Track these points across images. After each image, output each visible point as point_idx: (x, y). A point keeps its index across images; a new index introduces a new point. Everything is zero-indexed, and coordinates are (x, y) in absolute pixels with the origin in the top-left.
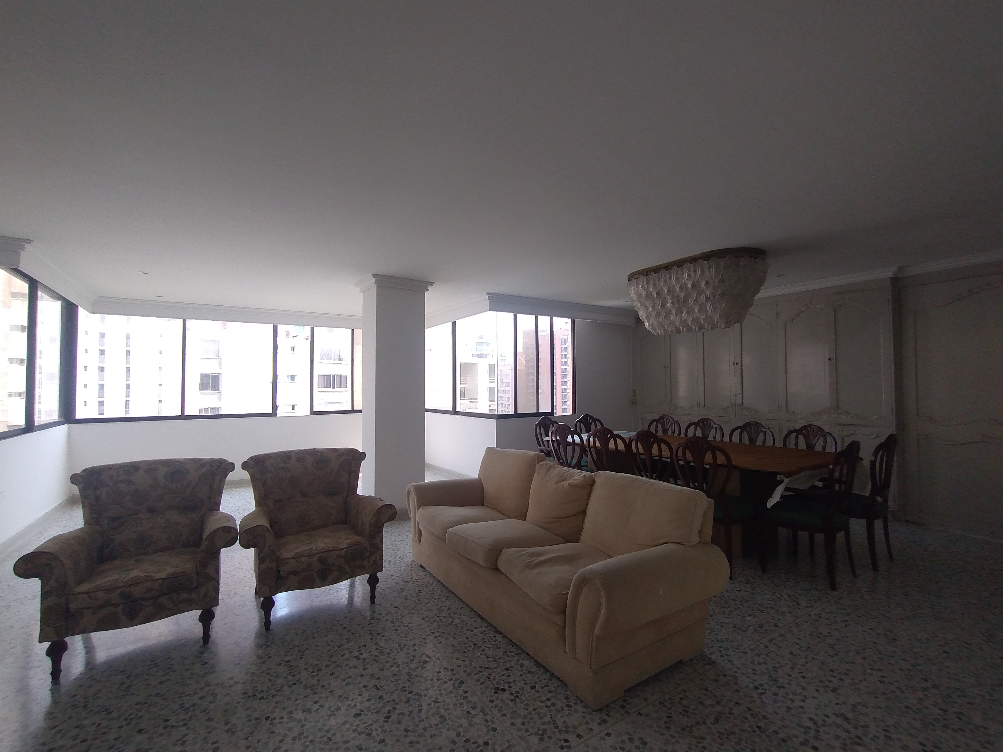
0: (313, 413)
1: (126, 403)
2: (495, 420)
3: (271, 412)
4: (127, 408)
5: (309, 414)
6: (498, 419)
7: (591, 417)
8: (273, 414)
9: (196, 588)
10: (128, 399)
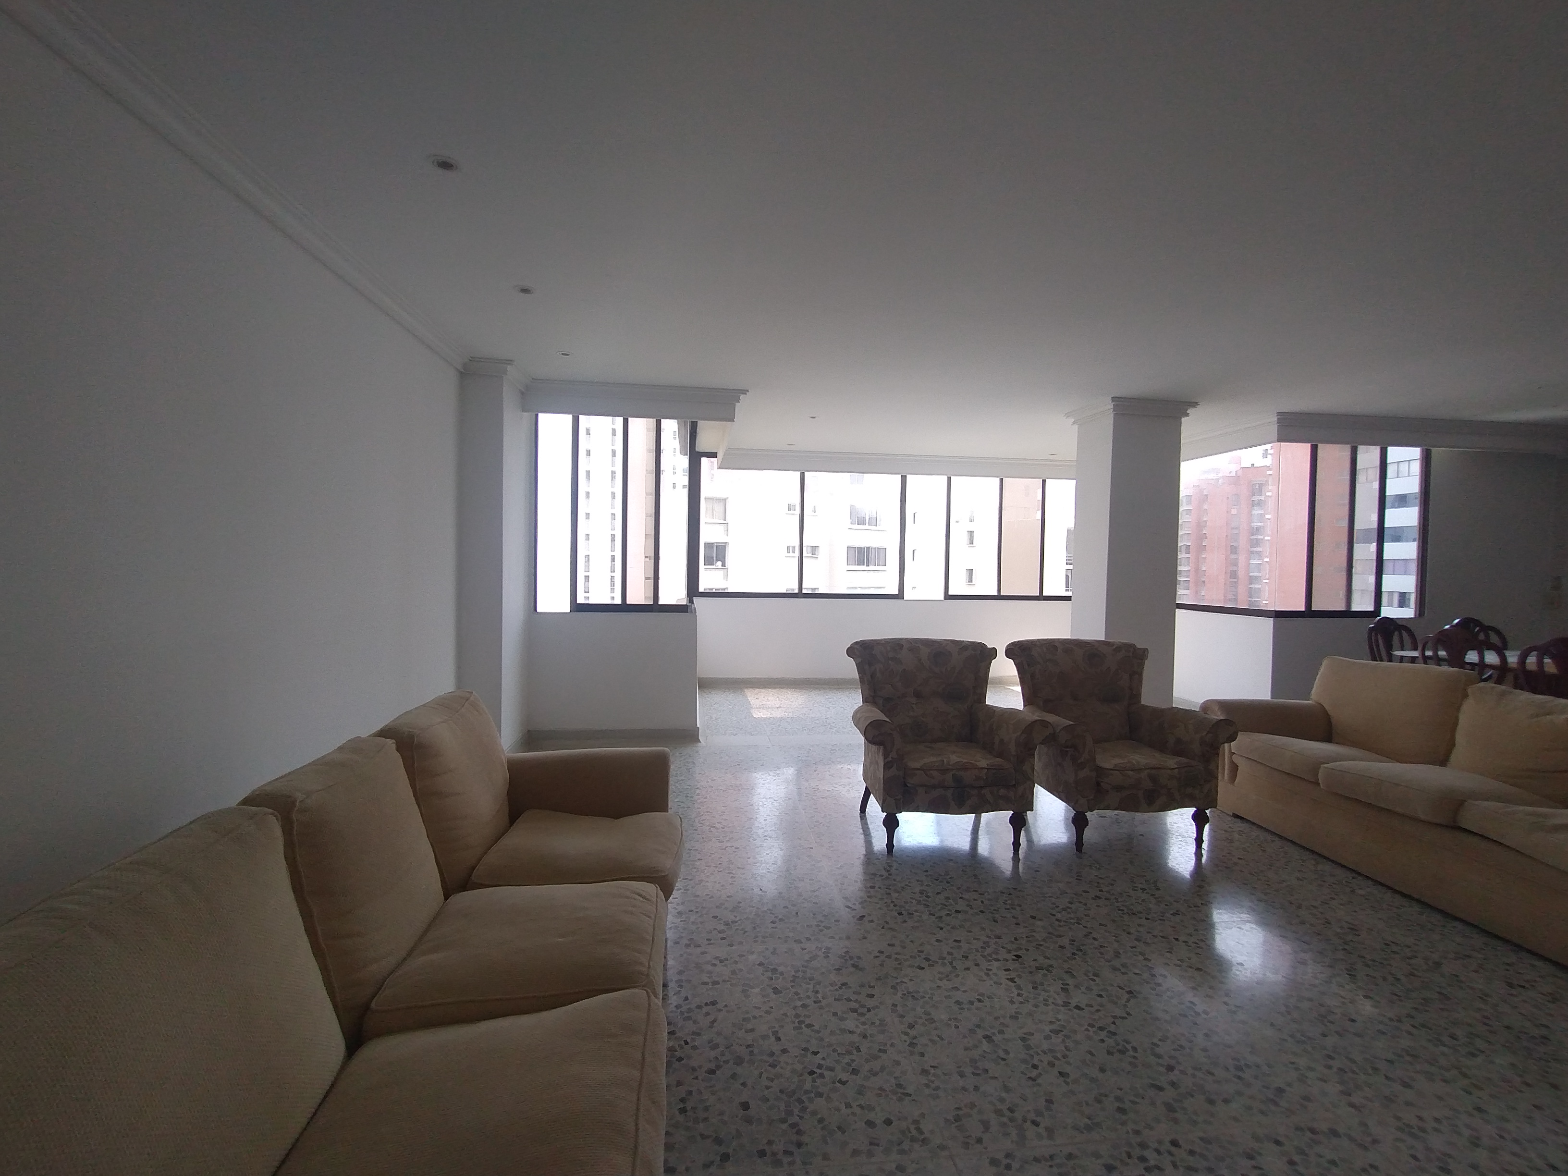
0: (948, 597)
1: (611, 579)
2: (1272, 619)
3: (898, 593)
4: (612, 585)
5: (943, 599)
6: (1276, 617)
7: (1477, 623)
8: (900, 596)
9: (1014, 785)
10: (613, 574)
